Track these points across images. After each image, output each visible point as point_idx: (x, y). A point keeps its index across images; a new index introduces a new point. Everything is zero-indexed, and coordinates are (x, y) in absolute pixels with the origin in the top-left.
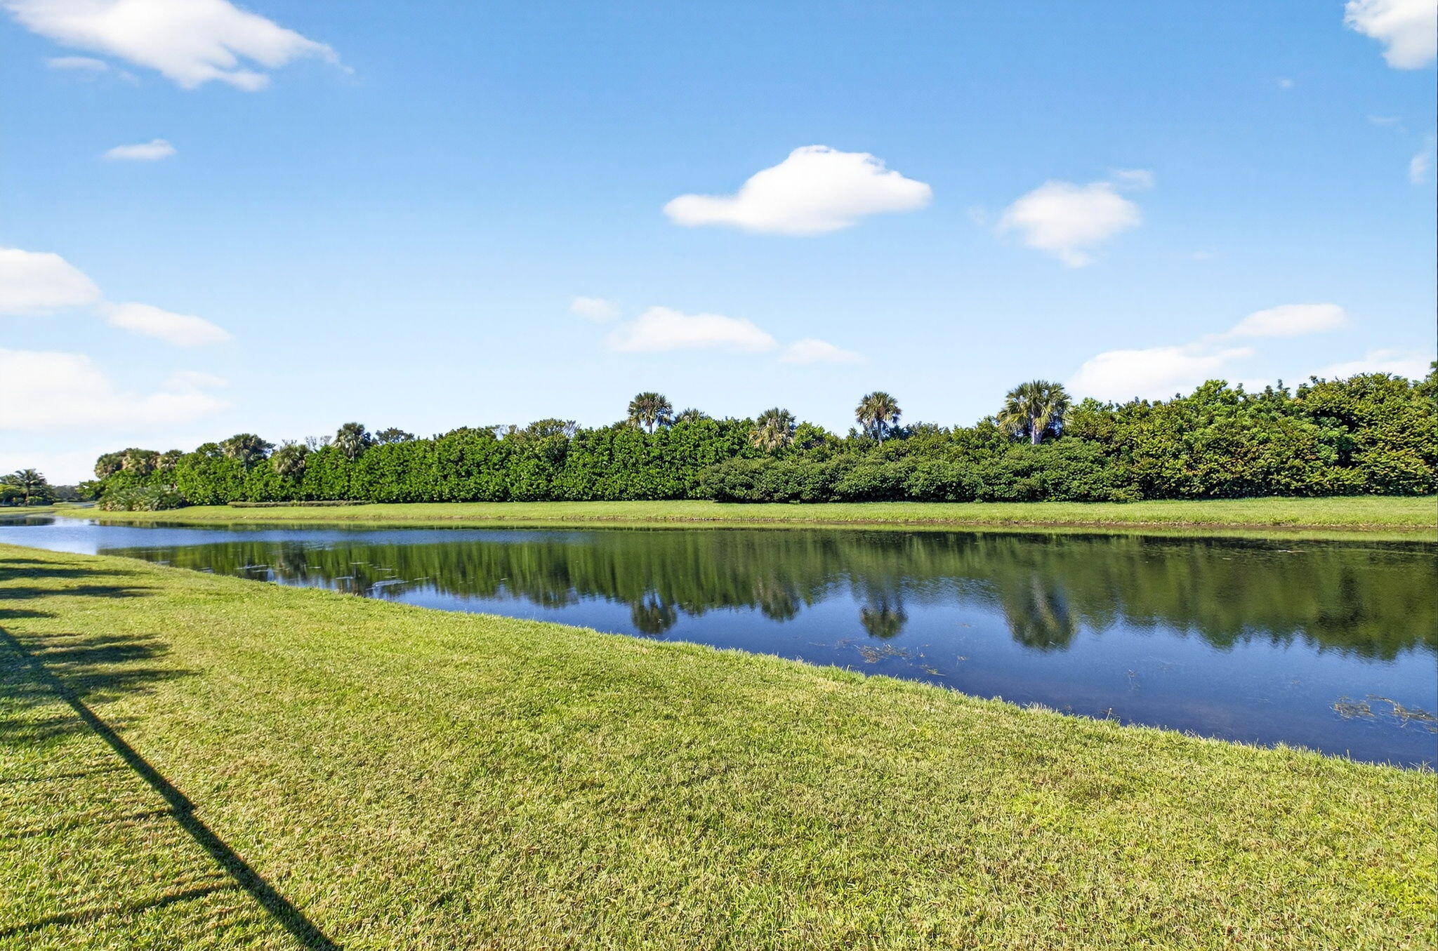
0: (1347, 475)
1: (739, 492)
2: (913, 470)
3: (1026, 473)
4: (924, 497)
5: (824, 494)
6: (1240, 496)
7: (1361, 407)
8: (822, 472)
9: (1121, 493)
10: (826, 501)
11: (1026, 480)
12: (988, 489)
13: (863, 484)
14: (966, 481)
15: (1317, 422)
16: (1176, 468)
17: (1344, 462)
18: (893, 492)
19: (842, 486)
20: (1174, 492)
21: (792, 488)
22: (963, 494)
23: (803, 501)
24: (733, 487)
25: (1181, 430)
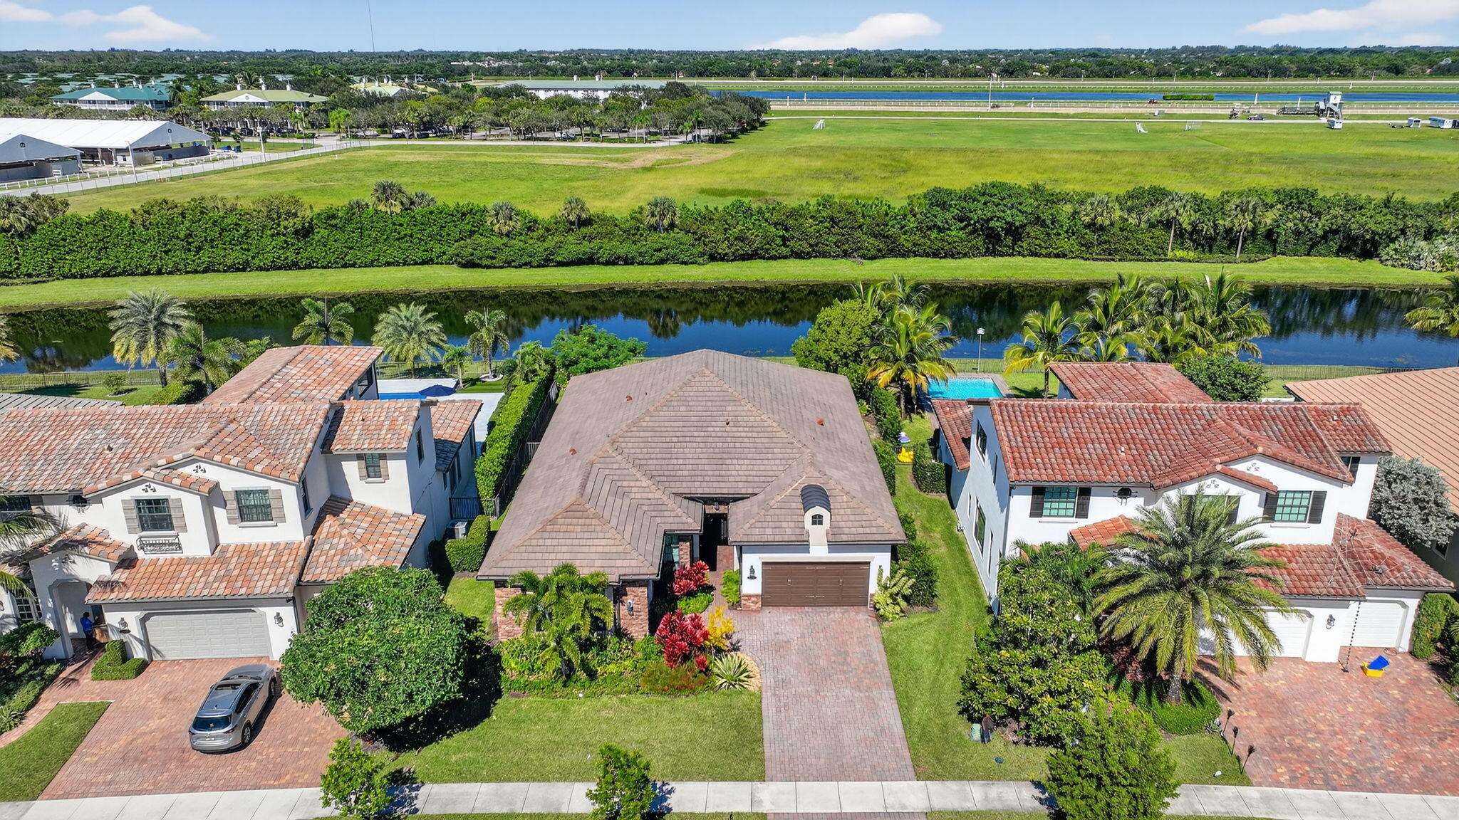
0: (784, 250)
1: (485, 262)
2: (601, 248)
3: (659, 250)
4: (607, 263)
5: (545, 263)
6: (748, 259)
7: (790, 222)
8: (546, 250)
9: (701, 260)
10: (548, 266)
11: (659, 254)
12: (641, 259)
13: (572, 257)
14: (630, 255)
15: (775, 227)
16: (723, 248)
17: (784, 245)
18: (590, 260)
19: (559, 259)
20: (723, 258)
21: (526, 259)
22: (628, 261)
23: (531, 267)
24: (481, 259)
25: (726, 230)
